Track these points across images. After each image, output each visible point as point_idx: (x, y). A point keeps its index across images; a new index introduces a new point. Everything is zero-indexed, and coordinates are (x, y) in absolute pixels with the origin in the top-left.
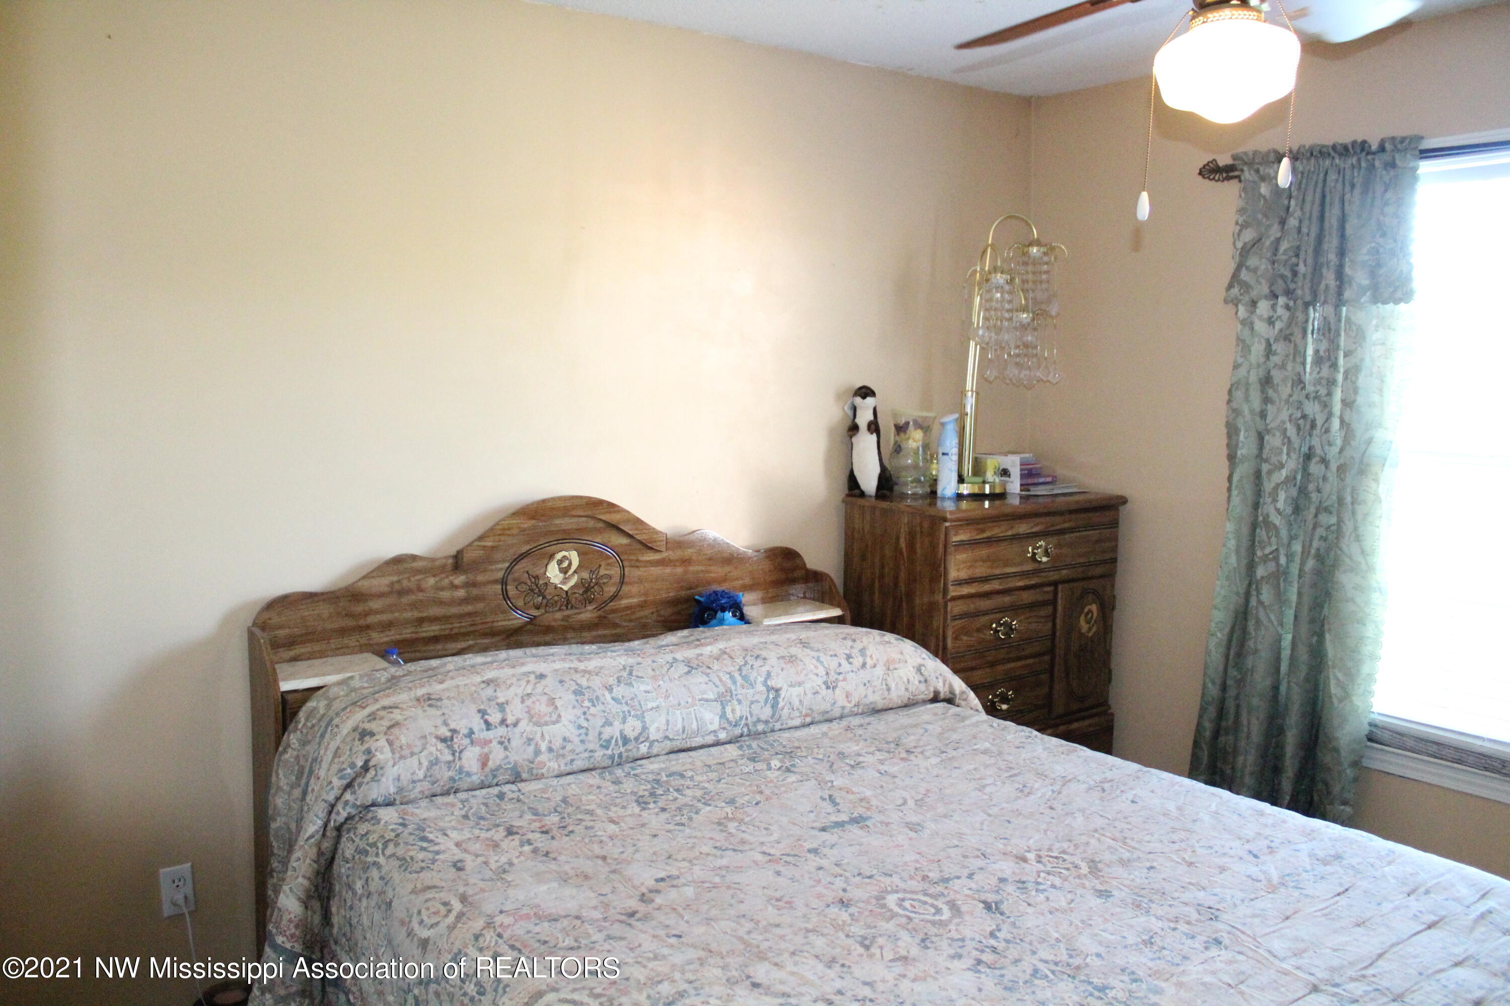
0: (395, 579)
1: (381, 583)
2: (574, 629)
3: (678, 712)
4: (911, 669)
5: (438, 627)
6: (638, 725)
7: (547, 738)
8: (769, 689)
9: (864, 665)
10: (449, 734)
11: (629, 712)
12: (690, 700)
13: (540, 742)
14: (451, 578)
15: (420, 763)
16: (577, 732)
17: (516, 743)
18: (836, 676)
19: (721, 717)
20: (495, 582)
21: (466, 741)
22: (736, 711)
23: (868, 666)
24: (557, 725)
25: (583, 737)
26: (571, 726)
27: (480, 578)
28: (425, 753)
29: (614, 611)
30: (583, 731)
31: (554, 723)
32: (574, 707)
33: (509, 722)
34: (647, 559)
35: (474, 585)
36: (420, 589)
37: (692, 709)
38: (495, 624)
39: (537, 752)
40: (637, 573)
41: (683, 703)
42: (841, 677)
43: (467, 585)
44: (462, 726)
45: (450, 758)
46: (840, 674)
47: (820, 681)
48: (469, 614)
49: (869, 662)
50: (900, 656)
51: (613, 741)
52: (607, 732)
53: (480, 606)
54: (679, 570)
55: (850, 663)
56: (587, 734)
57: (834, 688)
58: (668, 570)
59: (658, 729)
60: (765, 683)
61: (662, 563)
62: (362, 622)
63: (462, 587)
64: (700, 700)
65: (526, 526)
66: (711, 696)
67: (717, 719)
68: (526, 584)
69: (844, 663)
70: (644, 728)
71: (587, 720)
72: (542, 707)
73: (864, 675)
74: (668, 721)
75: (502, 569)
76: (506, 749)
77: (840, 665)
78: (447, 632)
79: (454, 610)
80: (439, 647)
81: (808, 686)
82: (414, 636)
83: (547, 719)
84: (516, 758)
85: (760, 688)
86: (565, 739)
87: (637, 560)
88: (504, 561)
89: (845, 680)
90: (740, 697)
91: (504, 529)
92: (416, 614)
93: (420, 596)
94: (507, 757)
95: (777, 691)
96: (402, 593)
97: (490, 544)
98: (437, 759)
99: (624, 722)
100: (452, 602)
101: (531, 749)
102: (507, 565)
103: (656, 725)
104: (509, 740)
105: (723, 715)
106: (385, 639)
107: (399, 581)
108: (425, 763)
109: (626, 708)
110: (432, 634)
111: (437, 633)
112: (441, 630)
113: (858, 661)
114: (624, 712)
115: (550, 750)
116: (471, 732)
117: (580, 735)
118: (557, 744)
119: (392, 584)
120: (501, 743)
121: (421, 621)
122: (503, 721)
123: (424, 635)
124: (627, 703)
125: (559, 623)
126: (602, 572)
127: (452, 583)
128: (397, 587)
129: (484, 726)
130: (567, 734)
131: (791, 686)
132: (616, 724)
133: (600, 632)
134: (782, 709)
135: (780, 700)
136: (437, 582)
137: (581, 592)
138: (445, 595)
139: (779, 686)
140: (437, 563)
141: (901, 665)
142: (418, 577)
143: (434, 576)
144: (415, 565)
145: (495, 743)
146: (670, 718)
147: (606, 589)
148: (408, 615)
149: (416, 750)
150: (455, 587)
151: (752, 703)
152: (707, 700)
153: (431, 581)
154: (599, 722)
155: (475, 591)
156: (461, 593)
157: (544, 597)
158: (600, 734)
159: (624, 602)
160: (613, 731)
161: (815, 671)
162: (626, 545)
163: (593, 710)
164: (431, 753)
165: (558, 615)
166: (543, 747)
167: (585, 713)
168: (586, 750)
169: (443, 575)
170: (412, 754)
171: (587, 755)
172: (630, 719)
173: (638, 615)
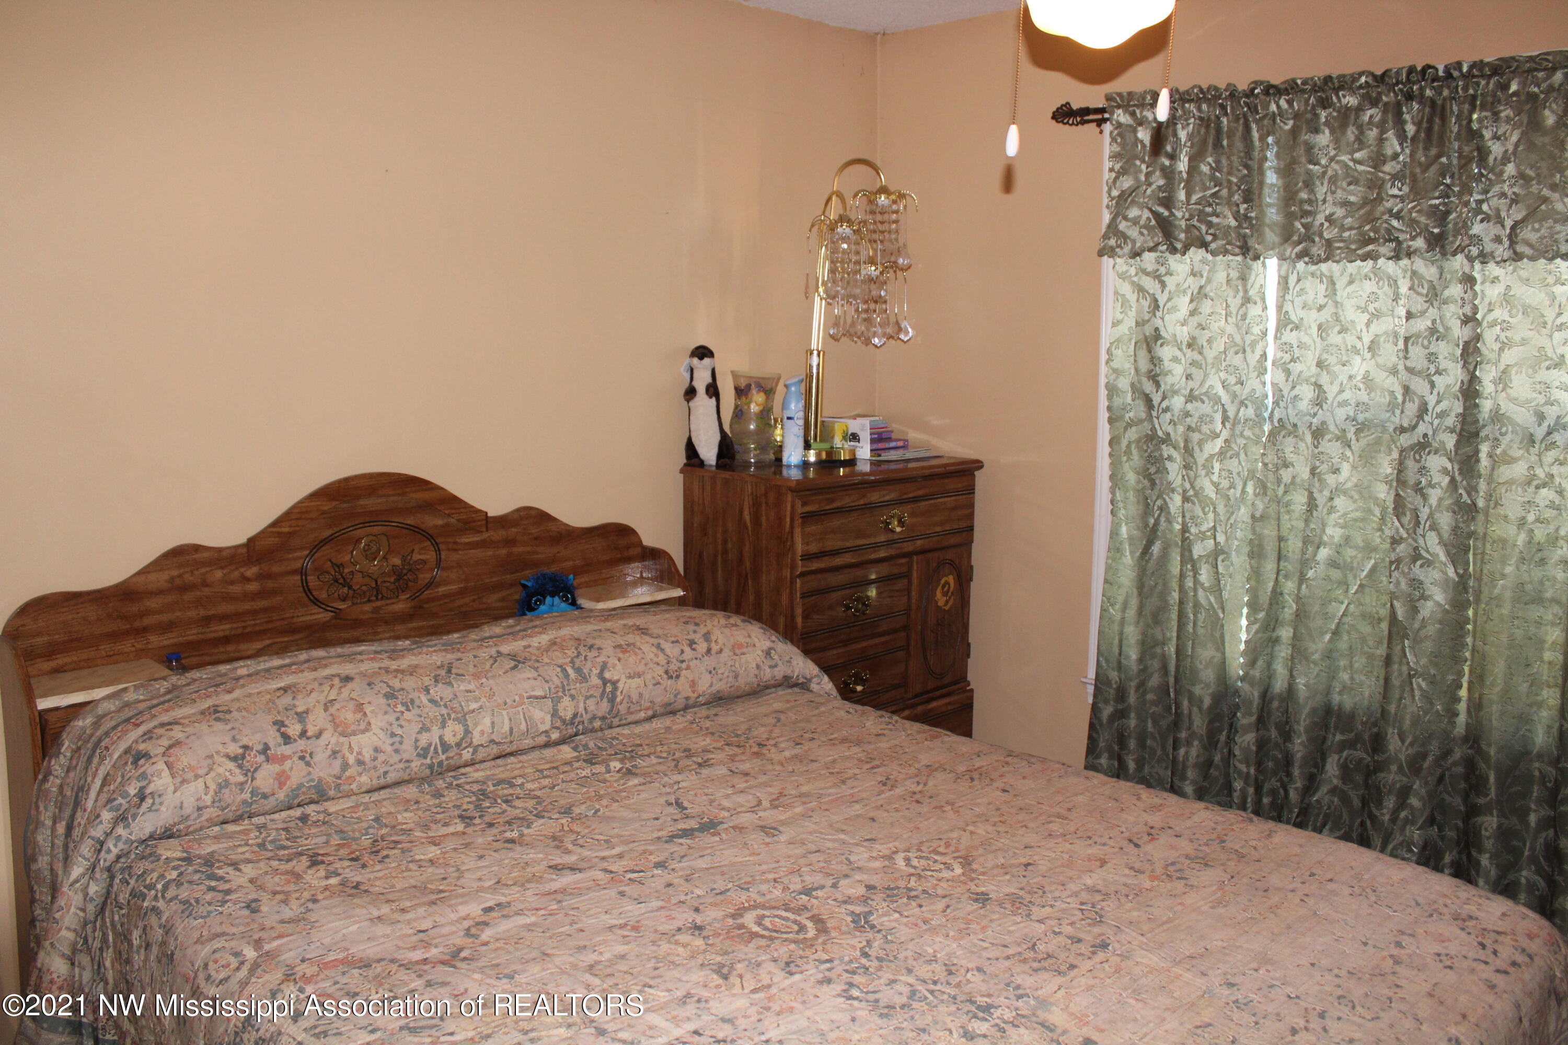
0: (175, 573)
1: (160, 579)
2: (386, 622)
3: (504, 713)
4: (760, 653)
5: (228, 626)
6: (460, 729)
7: (356, 749)
8: (605, 682)
9: (709, 651)
10: (240, 751)
11: (449, 715)
12: (517, 698)
13: (347, 754)
14: (242, 570)
15: (207, 787)
16: (389, 741)
17: (321, 756)
18: (679, 664)
19: (552, 716)
20: (294, 572)
21: (261, 758)
22: (567, 708)
23: (713, 652)
24: (367, 734)
25: (397, 746)
26: (381, 734)
27: (276, 569)
28: (212, 774)
29: (430, 600)
30: (397, 739)
31: (363, 732)
32: (386, 713)
33: (309, 734)
34: (467, 540)
35: (270, 576)
36: (205, 584)
37: (520, 709)
38: (295, 620)
39: (345, 766)
40: (455, 556)
41: (509, 701)
42: (684, 665)
43: (260, 577)
44: (254, 740)
45: (241, 779)
46: (682, 661)
47: (660, 671)
48: (265, 610)
49: (715, 648)
50: (748, 640)
51: (432, 748)
52: (424, 739)
53: (277, 600)
54: (503, 551)
55: (694, 649)
56: (401, 743)
57: (678, 677)
58: (490, 553)
59: (482, 733)
60: (601, 676)
61: (483, 544)
62: (137, 624)
63: (256, 580)
64: (529, 698)
65: (326, 508)
66: (539, 693)
67: (548, 718)
68: (328, 573)
69: (687, 649)
70: (467, 732)
71: (402, 727)
72: (349, 715)
73: (709, 662)
74: (493, 723)
75: (300, 558)
76: (308, 764)
77: (682, 652)
78: (239, 631)
79: (247, 606)
80: (231, 648)
81: (648, 676)
82: (201, 637)
83: (354, 727)
84: (321, 774)
85: (595, 681)
86: (376, 750)
87: (455, 543)
88: (301, 548)
89: (688, 668)
90: (573, 692)
91: (302, 513)
92: (202, 612)
93: (207, 591)
94: (309, 773)
95: (614, 683)
96: (185, 588)
97: (286, 530)
98: (226, 780)
99: (443, 727)
100: (246, 597)
101: (337, 763)
102: (307, 552)
103: (479, 728)
104: (311, 754)
105: (555, 714)
106: (166, 643)
107: (180, 576)
108: (213, 787)
109: (444, 711)
110: (221, 634)
111: (227, 633)
112: (232, 629)
113: (702, 647)
114: (442, 715)
115: (360, 763)
116: (266, 748)
117: (392, 744)
118: (367, 755)
119: (172, 579)
120: (302, 758)
121: (207, 620)
122: (303, 734)
123: (213, 635)
124: (445, 706)
125: (371, 615)
126: (416, 557)
127: (242, 575)
128: (178, 582)
129: (280, 740)
130: (379, 744)
131: (630, 677)
132: (435, 729)
133: (414, 624)
134: (621, 702)
135: (618, 693)
136: (225, 575)
137: (392, 579)
138: (236, 589)
139: (616, 678)
140: (224, 554)
141: (750, 649)
142: (203, 570)
143: (222, 568)
144: (198, 556)
145: (295, 758)
146: (495, 719)
147: (421, 576)
148: (192, 613)
149: (201, 772)
150: (247, 580)
151: (587, 698)
152: (536, 698)
153: (219, 574)
154: (416, 728)
155: (270, 584)
156: (253, 587)
157: (350, 587)
158: (417, 741)
159: (442, 590)
160: (433, 736)
161: (655, 660)
162: (442, 526)
163: (407, 715)
164: (219, 775)
165: (368, 607)
166: (351, 760)
167: (398, 719)
168: (401, 761)
169: (233, 567)
170: (197, 777)
171: (402, 765)
172: (450, 723)
173: (457, 603)
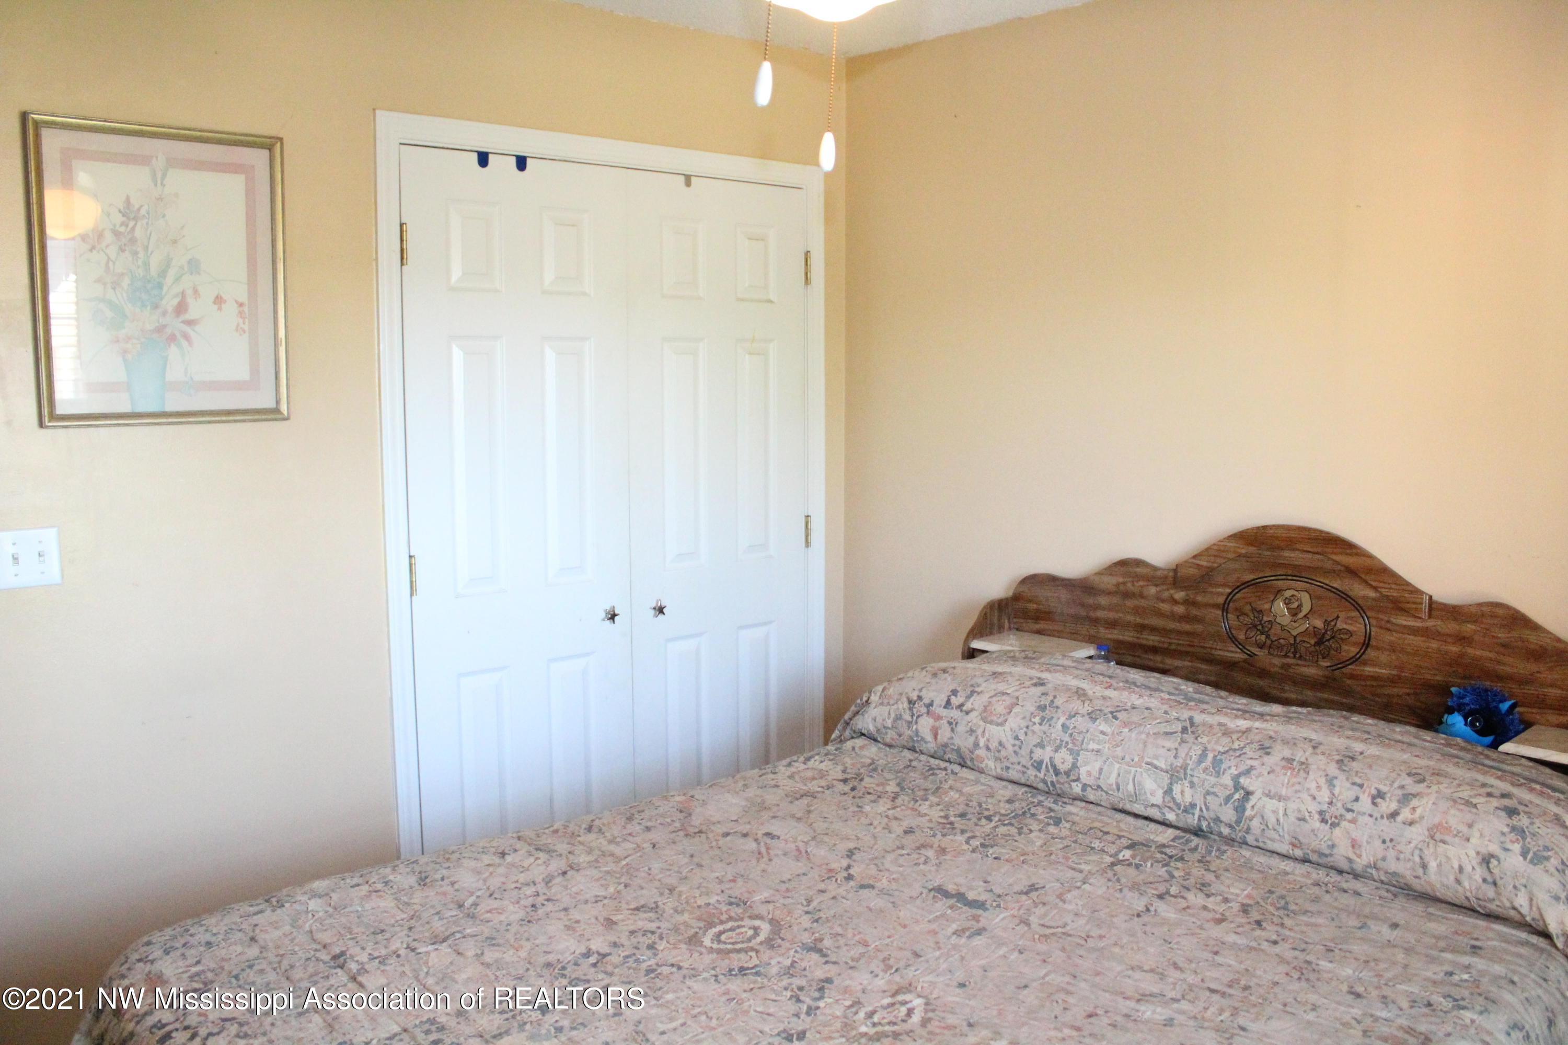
0: (1121, 580)
1: (1109, 582)
2: (1295, 683)
3: (1117, 766)
4: (1472, 853)
5: (1157, 638)
6: (1069, 759)
7: (987, 735)
8: (1237, 787)
9: (1394, 815)
10: (915, 698)
11: (1067, 743)
12: (1136, 759)
13: (980, 737)
14: (1172, 592)
15: (889, 713)
16: (1013, 742)
17: (961, 728)
18: (1343, 812)
19: (1165, 793)
20: (1215, 606)
21: (924, 710)
22: (1184, 793)
23: (1400, 818)
24: (999, 728)
25: (1017, 748)
26: (1009, 733)
27: (1199, 598)
28: (895, 707)
29: (1352, 677)
30: (1017, 742)
31: (998, 724)
32: (1024, 718)
33: (964, 708)
34: (1405, 623)
35: (1194, 604)
36: (1142, 596)
37: (1133, 770)
38: (1213, 652)
39: (976, 745)
40: (1389, 637)
41: (1127, 759)
42: (1349, 816)
43: (1187, 602)
44: (927, 696)
45: (909, 719)
46: (1349, 810)
47: (1313, 807)
48: (1188, 633)
49: (1405, 814)
50: (1464, 829)
51: (1044, 766)
52: (1038, 754)
53: (1199, 628)
54: (1454, 649)
55: (1374, 804)
56: (1020, 748)
57: (1334, 825)
58: (1434, 645)
59: (1089, 774)
60: (1236, 779)
61: (1425, 633)
62: (1092, 614)
63: (1182, 604)
64: (1147, 764)
65: (1243, 551)
66: (1162, 764)
67: (1160, 793)
68: (1248, 616)
69: (1365, 800)
70: (1074, 766)
71: (1026, 734)
72: (999, 707)
73: (1388, 828)
74: (1101, 769)
75: (1222, 594)
76: (952, 730)
77: (1357, 799)
78: (1166, 646)
79: (1172, 625)
80: (1158, 658)
81: (1292, 806)
82: (1135, 640)
83: (995, 718)
84: (960, 743)
85: (1227, 780)
86: (1000, 744)
87: (1388, 622)
88: (1224, 585)
89: (1353, 821)
90: (1195, 780)
91: (1219, 550)
92: (1139, 620)
93: (1143, 603)
94: (952, 738)
95: (1248, 794)
96: (1127, 595)
97: (1204, 564)
98: (901, 715)
99: (1056, 751)
100: (1173, 616)
101: (972, 739)
102: (1229, 591)
103: (1088, 768)
104: (957, 723)
105: (1169, 791)
106: (1110, 636)
107: (1124, 583)
108: (893, 715)
109: (1067, 738)
110: (1151, 643)
111: (1156, 644)
112: (1159, 642)
113: (1388, 806)
114: (1062, 741)
115: (988, 748)
116: (931, 704)
117: (1014, 745)
118: (994, 745)
119: (1118, 585)
120: (950, 723)
121: (1142, 628)
122: (961, 706)
123: (1144, 642)
124: (1071, 735)
125: (1277, 669)
126: (1340, 625)
127: (1172, 597)
128: (1122, 587)
129: (944, 703)
130: (1004, 740)
131: (1268, 795)
132: (1048, 749)
133: (1326, 696)
134: (1251, 818)
135: (1248, 806)
136: (1158, 592)
137: (1313, 642)
138: (1165, 607)
139: (1251, 789)
140: (1159, 573)
141: (1457, 840)
142: (1141, 583)
143: (1156, 585)
144: (1138, 570)
145: (944, 721)
146: (1105, 768)
147: (1345, 647)
148: (1130, 618)
149: (892, 702)
150: (1175, 602)
151: (1208, 793)
152: (1156, 768)
153: (1153, 590)
154: (1034, 740)
155: (1194, 612)
156: (1180, 609)
157: (1268, 637)
158: (1031, 752)
159: (1369, 670)
160: (1045, 754)
161: (1314, 791)
162: (1374, 599)
163: (1037, 728)
164: (898, 709)
165: (1277, 661)
166: (982, 742)
167: (1027, 727)
168: (1019, 763)
169: (1164, 587)
170: (888, 704)
171: (1019, 768)
172: (1063, 750)
173: (1387, 691)
